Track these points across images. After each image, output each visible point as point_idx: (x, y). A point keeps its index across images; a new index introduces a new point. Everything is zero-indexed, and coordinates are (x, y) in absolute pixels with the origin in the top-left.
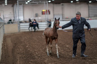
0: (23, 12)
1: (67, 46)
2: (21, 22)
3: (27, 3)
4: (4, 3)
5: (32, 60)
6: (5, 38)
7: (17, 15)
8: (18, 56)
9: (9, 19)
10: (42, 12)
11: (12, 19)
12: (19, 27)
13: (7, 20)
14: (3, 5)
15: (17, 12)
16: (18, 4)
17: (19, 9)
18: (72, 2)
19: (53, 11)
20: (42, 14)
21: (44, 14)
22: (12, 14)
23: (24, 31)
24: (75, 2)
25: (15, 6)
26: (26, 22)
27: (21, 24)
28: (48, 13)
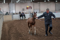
0: (15, 8)
1: (42, 29)
2: (14, 14)
3: (17, 2)
4: (3, 2)
5: (20, 38)
6: (4, 24)
7: (11, 10)
8: (12, 35)
9: (6, 12)
10: (27, 8)
11: (8, 12)
12: (13, 17)
13: (5, 13)
14: (3, 3)
15: (11, 7)
16: (12, 2)
17: (12, 6)
18: (45, 1)
19: (34, 7)
20: (27, 9)
21: (28, 9)
22: (8, 9)
23: (16, 19)
24: (47, 1)
25: (10, 4)
26: (17, 14)
27: (14, 15)
28: (30, 8)
